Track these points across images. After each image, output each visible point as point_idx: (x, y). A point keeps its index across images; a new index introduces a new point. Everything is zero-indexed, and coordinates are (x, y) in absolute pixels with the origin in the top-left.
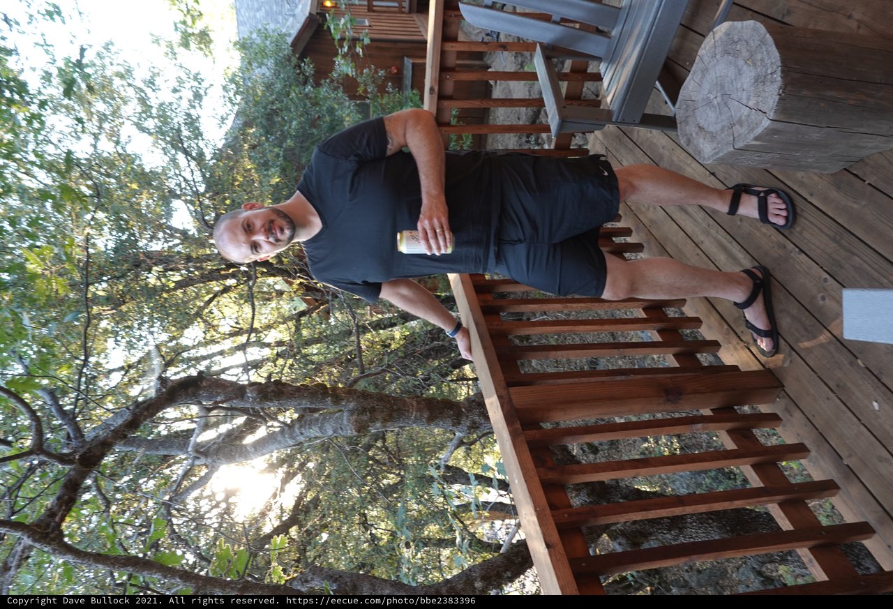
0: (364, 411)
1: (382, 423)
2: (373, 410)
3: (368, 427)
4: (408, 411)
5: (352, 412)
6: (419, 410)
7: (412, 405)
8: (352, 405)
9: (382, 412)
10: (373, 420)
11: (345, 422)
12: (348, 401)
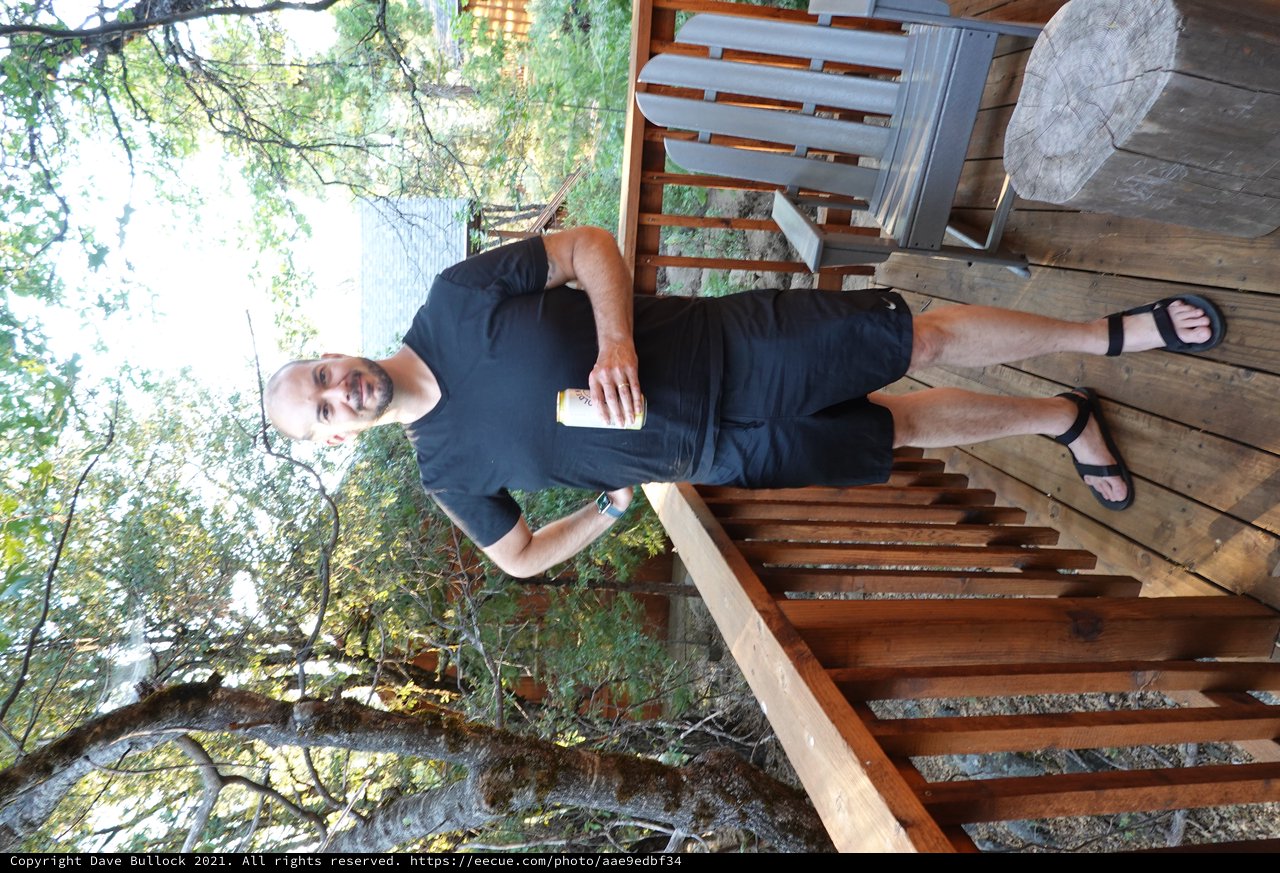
0: (504, 764)
1: (537, 791)
2: (520, 764)
3: (511, 795)
4: (584, 772)
5: (482, 768)
6: (604, 771)
7: (594, 764)
8: (482, 754)
9: (537, 768)
10: (519, 782)
11: (468, 791)
12: (476, 745)
